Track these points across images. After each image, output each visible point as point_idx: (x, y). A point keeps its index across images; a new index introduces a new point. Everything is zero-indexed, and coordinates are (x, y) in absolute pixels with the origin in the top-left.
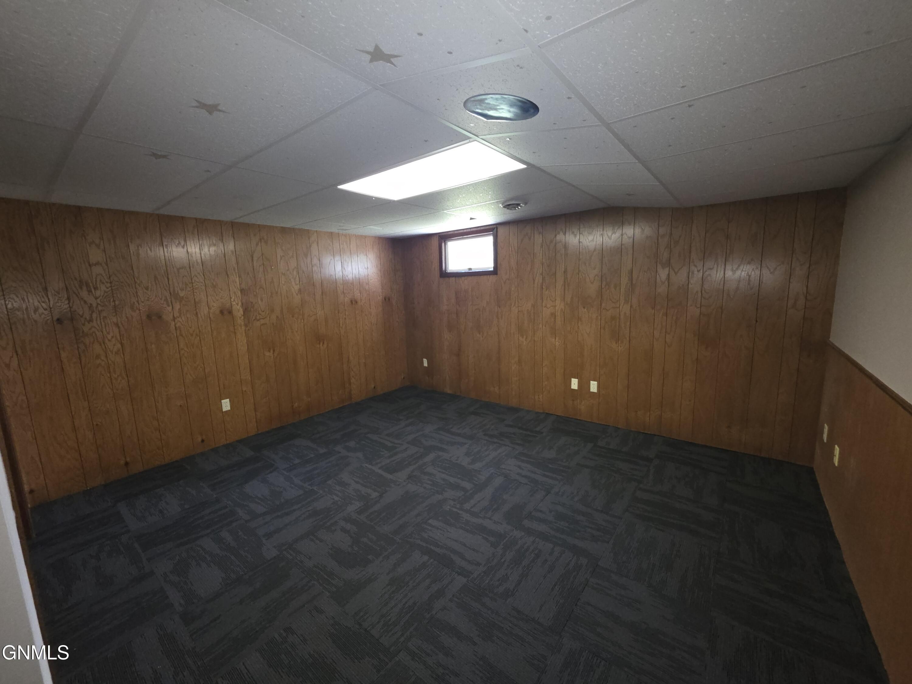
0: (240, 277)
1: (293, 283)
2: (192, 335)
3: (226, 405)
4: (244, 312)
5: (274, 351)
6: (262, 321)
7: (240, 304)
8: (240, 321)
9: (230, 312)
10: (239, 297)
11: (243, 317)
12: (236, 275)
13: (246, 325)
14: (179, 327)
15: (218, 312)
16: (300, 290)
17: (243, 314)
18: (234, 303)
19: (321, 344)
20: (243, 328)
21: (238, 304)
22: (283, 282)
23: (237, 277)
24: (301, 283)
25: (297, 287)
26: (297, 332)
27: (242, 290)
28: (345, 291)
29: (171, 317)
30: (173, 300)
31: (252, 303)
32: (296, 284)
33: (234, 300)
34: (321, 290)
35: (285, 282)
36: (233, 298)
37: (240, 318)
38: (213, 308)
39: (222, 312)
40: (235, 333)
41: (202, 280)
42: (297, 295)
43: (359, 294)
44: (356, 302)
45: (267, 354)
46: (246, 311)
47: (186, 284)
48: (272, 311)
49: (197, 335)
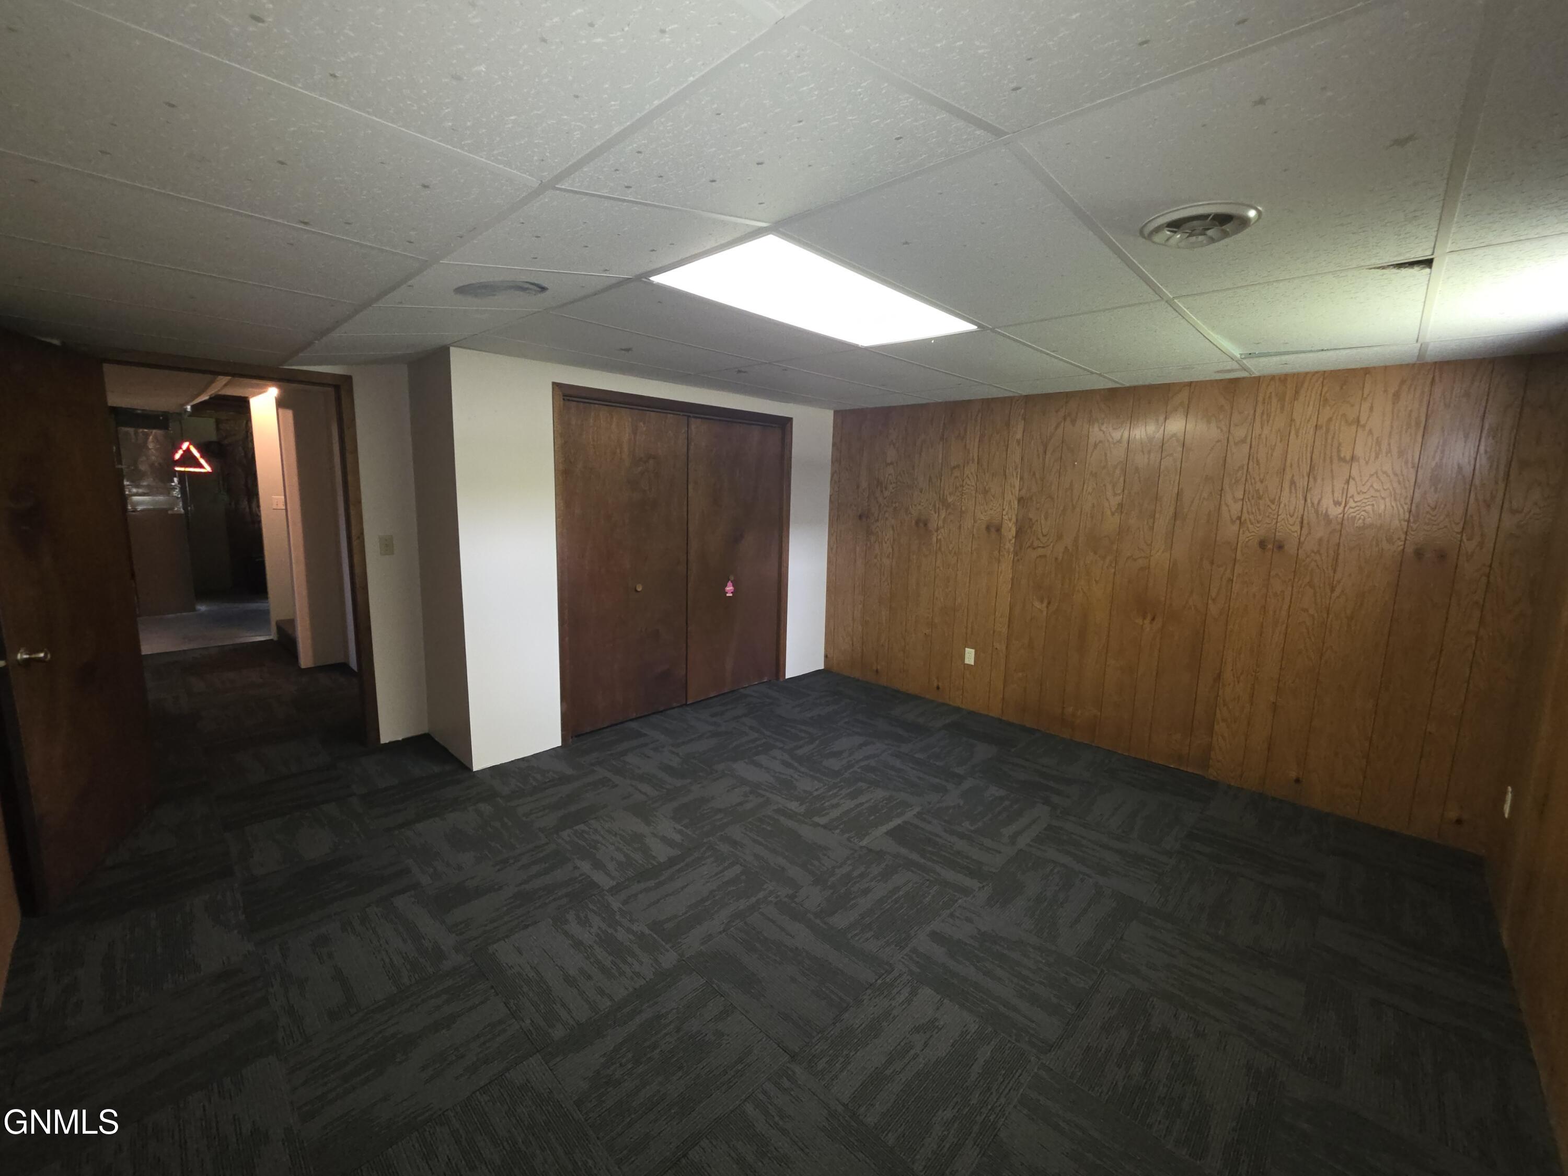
0: (1021, 478)
1: (1109, 493)
2: (950, 553)
3: (970, 656)
4: (1017, 532)
5: (1049, 603)
6: (1040, 551)
7: (1014, 519)
8: (1009, 546)
9: (998, 530)
10: (1014, 509)
11: (1013, 541)
12: (1017, 477)
13: (1016, 554)
14: (940, 539)
15: (984, 526)
16: (1121, 505)
17: (1014, 535)
18: (1006, 517)
19: (1147, 621)
20: (1012, 556)
21: (1010, 520)
22: (1090, 490)
23: (1017, 479)
24: (1126, 491)
25: (1115, 501)
26: (1097, 582)
27: (1020, 500)
28: (1245, 516)
29: (936, 526)
30: (941, 507)
31: (1031, 520)
32: (1115, 495)
33: (1007, 514)
34: (1172, 509)
35: (1094, 489)
36: (1007, 509)
37: (1011, 540)
38: (979, 522)
39: (988, 528)
40: (999, 562)
41: (974, 484)
42: (1113, 514)
43: (1297, 528)
44: (1280, 547)
45: (1037, 604)
46: (1020, 532)
47: (957, 488)
48: (1060, 537)
49: (955, 553)
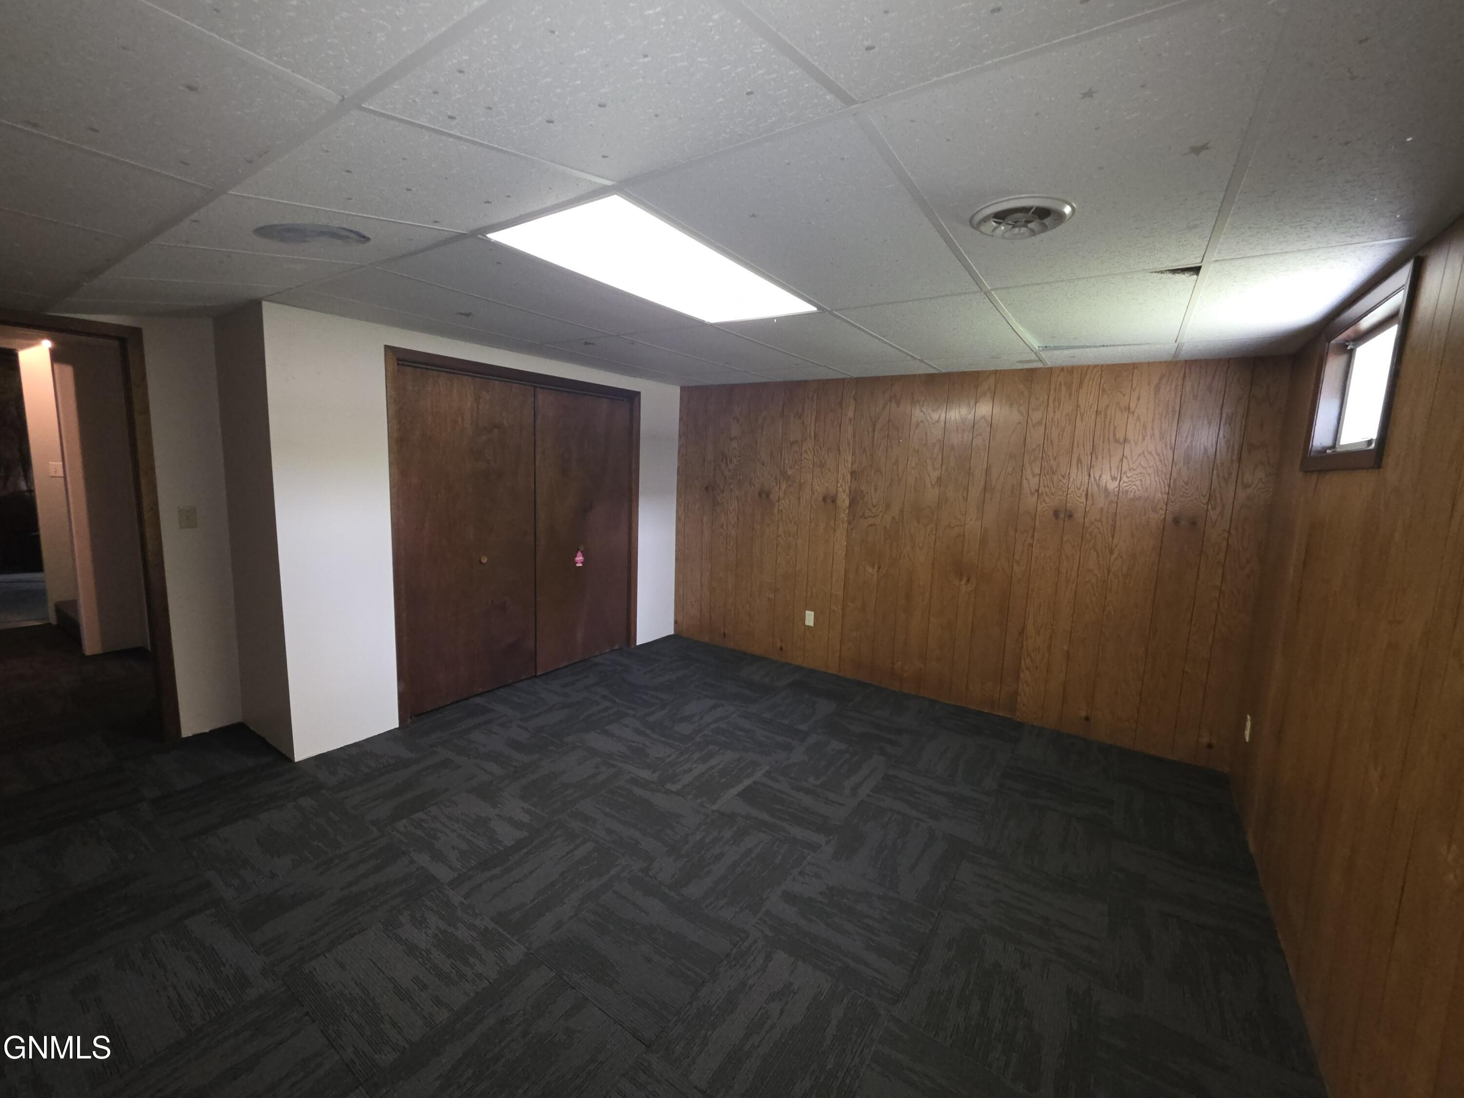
0: (853, 454)
1: (930, 468)
2: (791, 522)
3: (810, 618)
4: (850, 504)
5: (879, 568)
6: (871, 521)
7: (847, 491)
8: (844, 516)
9: (834, 501)
10: (848, 482)
11: (847, 512)
12: (849, 452)
13: (849, 523)
14: (782, 510)
15: (821, 498)
16: (939, 479)
17: (848, 505)
18: (840, 490)
19: (964, 582)
20: (846, 525)
21: (844, 492)
22: (913, 465)
23: (850, 455)
24: (944, 467)
25: (935, 475)
26: (921, 548)
27: (853, 473)
28: (1042, 489)
29: (777, 498)
30: (782, 480)
31: (862, 491)
32: (934, 469)
33: (841, 486)
34: (983, 483)
35: (916, 464)
36: (841, 482)
37: (845, 510)
38: (816, 493)
39: (824, 499)
40: (835, 530)
41: (811, 458)
42: (933, 486)
43: (1084, 500)
44: (1070, 516)
45: (870, 570)
46: (853, 502)
47: (796, 462)
48: (888, 506)
49: (795, 522)
